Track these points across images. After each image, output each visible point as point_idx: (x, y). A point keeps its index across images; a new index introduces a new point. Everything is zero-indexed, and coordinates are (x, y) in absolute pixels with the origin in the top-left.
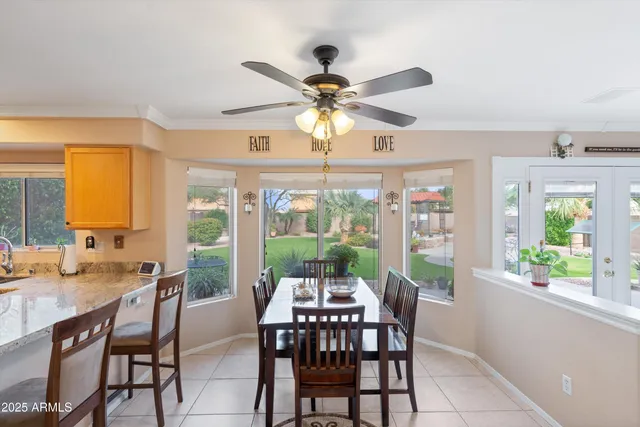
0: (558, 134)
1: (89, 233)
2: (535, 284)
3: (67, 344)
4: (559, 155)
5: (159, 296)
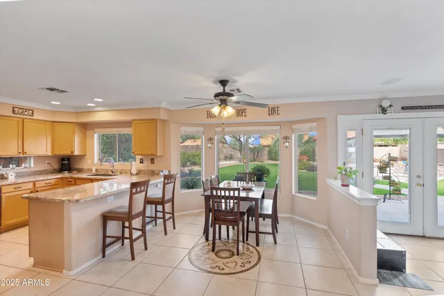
0: (381, 100)
1: (140, 157)
2: (343, 185)
3: (134, 191)
4: (383, 113)
5: (164, 182)
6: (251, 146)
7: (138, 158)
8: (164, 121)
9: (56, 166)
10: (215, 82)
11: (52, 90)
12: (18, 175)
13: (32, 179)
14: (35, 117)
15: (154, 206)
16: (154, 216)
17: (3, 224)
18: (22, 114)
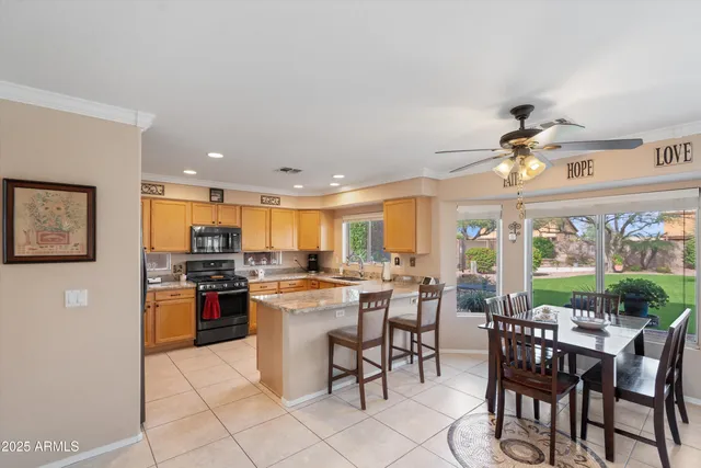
1: (396, 255)
5: (420, 296)
6: (634, 239)
7: (394, 256)
8: (429, 199)
9: (304, 264)
10: (502, 115)
11: (285, 170)
12: (268, 273)
13: (277, 278)
14: (283, 205)
15: (409, 333)
16: (409, 349)
17: (251, 326)
18: (269, 203)
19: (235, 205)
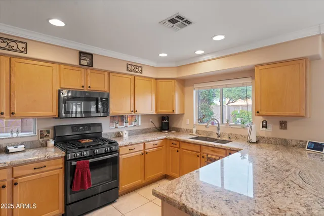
9: (157, 125)
12: (131, 134)
13: (143, 140)
17: (120, 189)
18: (134, 71)
19: (104, 71)
